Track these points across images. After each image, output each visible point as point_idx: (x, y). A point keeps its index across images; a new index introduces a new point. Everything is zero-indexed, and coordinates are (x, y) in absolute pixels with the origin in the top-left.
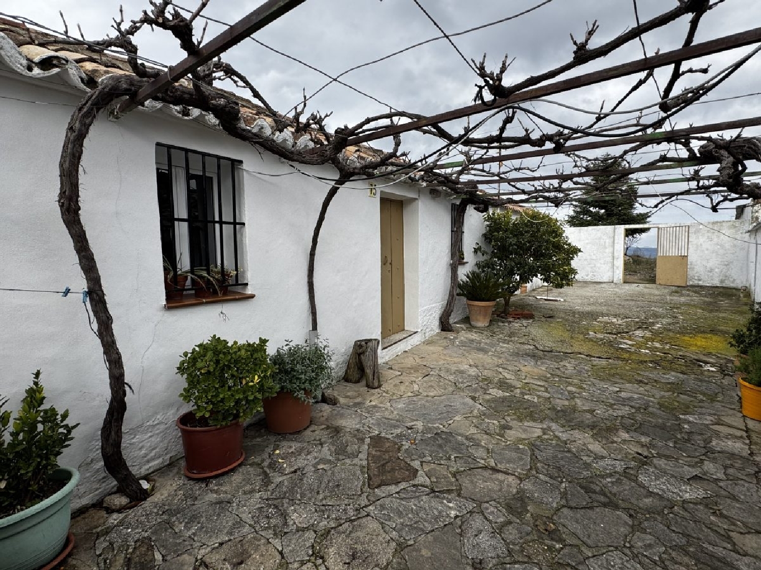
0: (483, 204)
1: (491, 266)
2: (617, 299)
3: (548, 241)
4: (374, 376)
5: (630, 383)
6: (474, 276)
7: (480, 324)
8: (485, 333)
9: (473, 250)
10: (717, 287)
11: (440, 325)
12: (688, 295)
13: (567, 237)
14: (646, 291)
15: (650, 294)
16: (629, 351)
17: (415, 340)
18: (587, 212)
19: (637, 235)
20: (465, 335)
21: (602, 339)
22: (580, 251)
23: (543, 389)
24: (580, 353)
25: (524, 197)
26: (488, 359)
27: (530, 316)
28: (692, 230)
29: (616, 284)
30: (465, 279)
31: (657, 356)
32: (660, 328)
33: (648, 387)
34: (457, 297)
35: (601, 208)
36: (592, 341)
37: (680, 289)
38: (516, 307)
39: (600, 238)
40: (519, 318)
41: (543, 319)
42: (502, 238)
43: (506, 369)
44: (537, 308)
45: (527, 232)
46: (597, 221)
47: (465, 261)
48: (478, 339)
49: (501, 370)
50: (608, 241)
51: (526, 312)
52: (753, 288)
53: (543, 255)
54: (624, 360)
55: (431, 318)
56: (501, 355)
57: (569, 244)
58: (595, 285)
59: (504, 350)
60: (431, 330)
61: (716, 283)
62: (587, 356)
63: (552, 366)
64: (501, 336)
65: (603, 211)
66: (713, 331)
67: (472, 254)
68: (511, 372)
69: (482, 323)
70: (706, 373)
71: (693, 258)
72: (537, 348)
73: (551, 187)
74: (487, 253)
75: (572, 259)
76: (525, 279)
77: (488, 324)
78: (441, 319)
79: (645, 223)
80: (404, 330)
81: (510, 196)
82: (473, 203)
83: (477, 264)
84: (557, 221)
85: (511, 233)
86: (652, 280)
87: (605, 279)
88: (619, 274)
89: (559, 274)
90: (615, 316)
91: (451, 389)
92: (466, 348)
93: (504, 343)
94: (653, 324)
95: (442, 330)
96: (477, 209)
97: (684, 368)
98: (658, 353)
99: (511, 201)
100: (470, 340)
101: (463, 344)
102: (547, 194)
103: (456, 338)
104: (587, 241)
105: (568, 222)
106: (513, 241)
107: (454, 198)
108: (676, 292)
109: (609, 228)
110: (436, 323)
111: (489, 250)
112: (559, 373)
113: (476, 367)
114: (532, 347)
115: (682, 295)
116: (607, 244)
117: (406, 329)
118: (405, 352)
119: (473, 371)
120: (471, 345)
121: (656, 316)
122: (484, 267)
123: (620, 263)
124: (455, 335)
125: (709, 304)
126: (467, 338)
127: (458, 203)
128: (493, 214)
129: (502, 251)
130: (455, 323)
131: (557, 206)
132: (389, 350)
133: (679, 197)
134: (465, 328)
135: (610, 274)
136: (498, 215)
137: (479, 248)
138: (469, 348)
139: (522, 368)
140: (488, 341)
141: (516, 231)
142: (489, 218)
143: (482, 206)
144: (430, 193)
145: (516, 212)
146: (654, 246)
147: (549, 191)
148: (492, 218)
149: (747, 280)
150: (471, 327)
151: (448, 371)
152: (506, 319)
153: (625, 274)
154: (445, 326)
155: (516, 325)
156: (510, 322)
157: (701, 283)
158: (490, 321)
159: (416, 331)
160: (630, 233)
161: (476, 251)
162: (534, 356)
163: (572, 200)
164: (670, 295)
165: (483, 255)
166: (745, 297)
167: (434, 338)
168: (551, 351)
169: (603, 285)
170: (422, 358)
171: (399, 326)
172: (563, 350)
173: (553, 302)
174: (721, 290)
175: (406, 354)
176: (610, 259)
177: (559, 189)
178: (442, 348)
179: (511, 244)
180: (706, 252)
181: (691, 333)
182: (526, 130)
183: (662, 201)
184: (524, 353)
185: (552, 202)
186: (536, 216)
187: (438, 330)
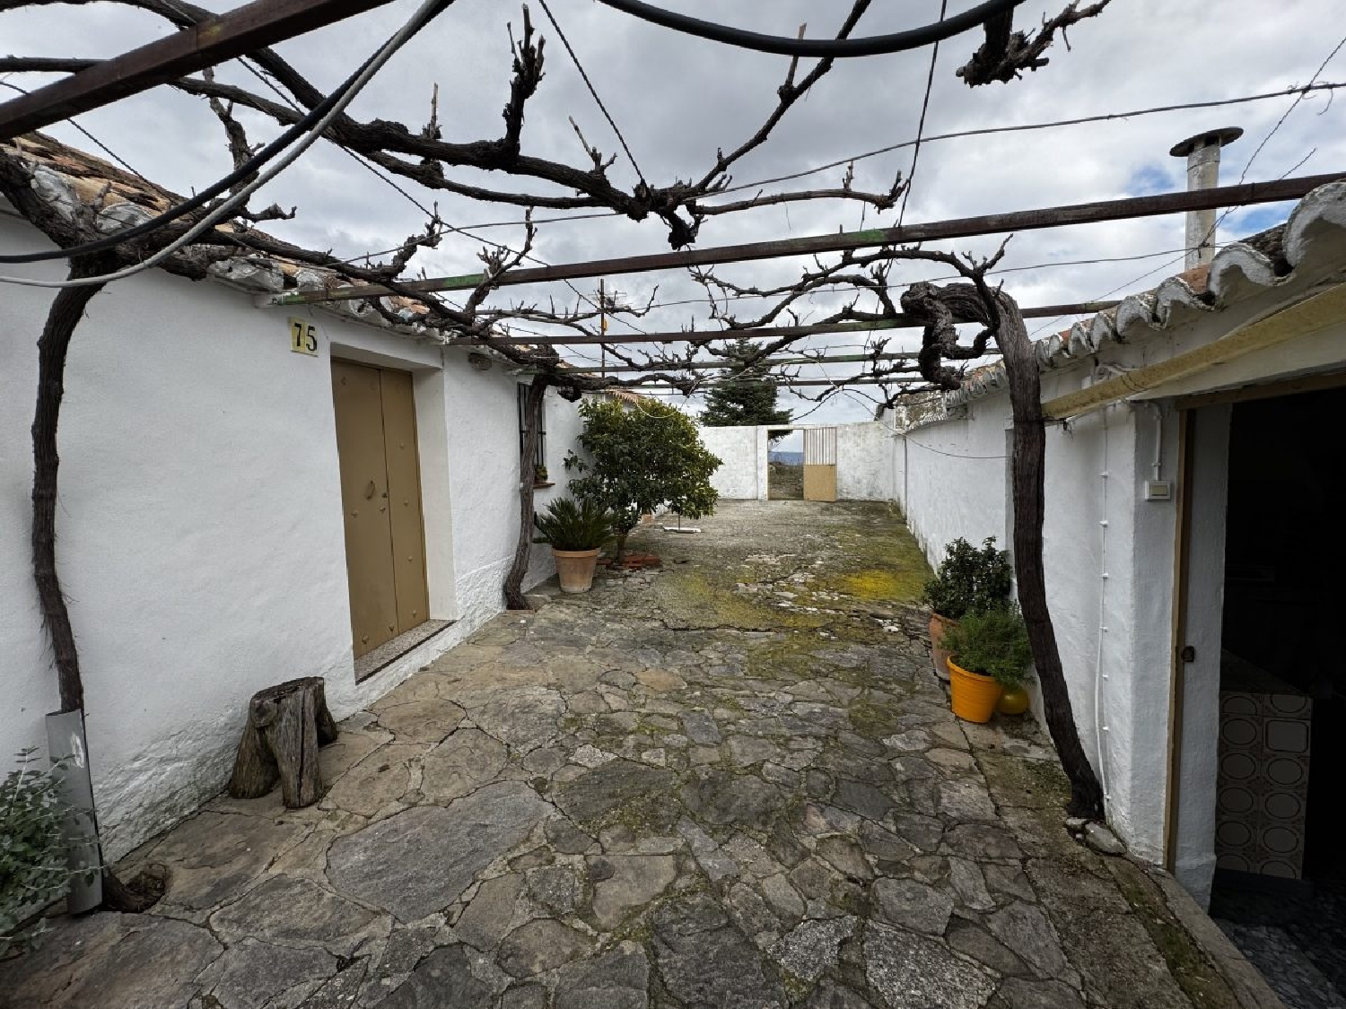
0: (573, 385)
1: (593, 489)
2: (765, 523)
3: (676, 449)
4: (300, 776)
5: (806, 679)
6: (563, 508)
7: (576, 589)
8: (584, 603)
9: (563, 463)
10: (865, 501)
11: (503, 599)
12: (840, 513)
13: (702, 442)
14: (795, 509)
15: (800, 514)
16: (792, 613)
17: (450, 639)
18: (722, 408)
19: (779, 438)
20: (550, 614)
21: (756, 595)
22: (720, 463)
23: (674, 725)
24: (728, 626)
25: (635, 376)
26: (582, 664)
27: (656, 564)
28: (840, 432)
29: (761, 501)
30: (547, 513)
31: (828, 615)
32: (821, 565)
33: (828, 683)
34: (535, 546)
35: (740, 402)
36: (743, 598)
37: (831, 505)
38: (636, 548)
39: (741, 442)
40: (639, 568)
41: (675, 567)
42: (607, 443)
43: (614, 685)
44: (666, 548)
45: (648, 434)
46: (736, 419)
47: (549, 481)
48: (571, 619)
49: (602, 688)
50: (751, 446)
51: (649, 558)
52: (903, 503)
53: (669, 469)
54: (788, 630)
55: (485, 589)
56: (607, 650)
57: (706, 453)
58: (738, 504)
59: (612, 636)
60: (485, 613)
61: (864, 495)
62: (738, 629)
63: (689, 662)
64: (611, 606)
65: (741, 407)
66: (880, 565)
67: (562, 470)
68: (620, 692)
69: (579, 585)
70: (890, 638)
71: (841, 466)
72: (666, 626)
73: (676, 360)
74: (586, 468)
75: (710, 474)
76: (646, 506)
77: (587, 588)
78: (505, 588)
79: (787, 423)
80: (427, 619)
81: (614, 374)
82: (556, 383)
83: (570, 485)
84: (687, 418)
85: (622, 435)
86: (799, 495)
87: (748, 495)
88: (763, 489)
89: (694, 500)
90: (769, 552)
91: (496, 765)
92: (547, 643)
93: (613, 621)
94: (812, 560)
95: (509, 607)
96: (564, 395)
97: (863, 634)
98: (828, 611)
99: (616, 382)
100: (556, 624)
101: (543, 634)
102: (670, 373)
103: (530, 622)
104: (725, 446)
105: (701, 419)
106: (626, 447)
107: (520, 373)
108: (827, 509)
109: (751, 428)
110: (497, 596)
111: (590, 461)
112: (701, 677)
113: (559, 688)
114: (656, 624)
115: (833, 514)
116: (749, 450)
117: (432, 616)
118: (424, 669)
119: (550, 702)
120: (556, 634)
121: (814, 547)
122: (582, 490)
123: (764, 474)
124: (531, 616)
125: (863, 522)
126: (550, 620)
127: (529, 381)
128: (595, 405)
129: (609, 464)
130: (532, 591)
131: (685, 393)
132: (378, 678)
133: (846, 387)
134: (549, 599)
135: (753, 488)
136: (602, 406)
137: (574, 459)
138: (553, 642)
139: (641, 676)
140: (587, 621)
141: (628, 431)
142: (587, 411)
143: (571, 389)
144: (470, 360)
145: (628, 402)
146: (799, 450)
147: (672, 366)
148: (592, 411)
149: (894, 491)
150: (563, 596)
151: (499, 710)
152: (619, 570)
153: (770, 489)
154: (514, 598)
155: (635, 580)
156: (626, 576)
157: (850, 497)
158: (594, 578)
159: (451, 618)
160: (773, 435)
161: (568, 464)
162: (661, 643)
163: (706, 386)
164: (821, 514)
165: (580, 470)
166: (895, 512)
167: (491, 625)
168: (687, 629)
169: (747, 504)
170: (456, 681)
171: (414, 615)
172: (704, 624)
173: (686, 536)
174: (869, 504)
175: (425, 674)
176: (752, 469)
177: (688, 366)
178: (500, 649)
179: (622, 454)
180: (853, 459)
181: (856, 571)
182: (596, 157)
183: (827, 392)
184: (645, 638)
185: (679, 388)
186: (656, 409)
187: (500, 609)
